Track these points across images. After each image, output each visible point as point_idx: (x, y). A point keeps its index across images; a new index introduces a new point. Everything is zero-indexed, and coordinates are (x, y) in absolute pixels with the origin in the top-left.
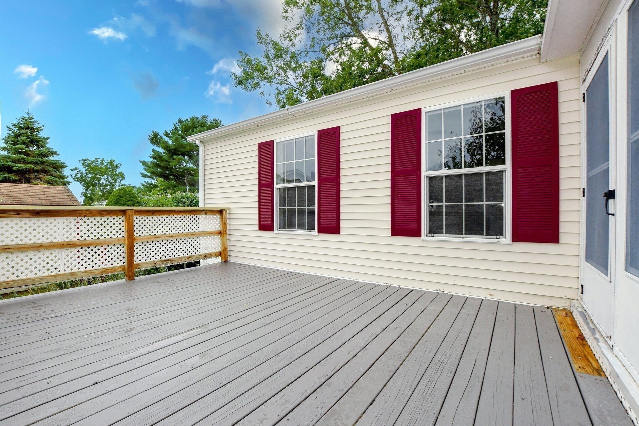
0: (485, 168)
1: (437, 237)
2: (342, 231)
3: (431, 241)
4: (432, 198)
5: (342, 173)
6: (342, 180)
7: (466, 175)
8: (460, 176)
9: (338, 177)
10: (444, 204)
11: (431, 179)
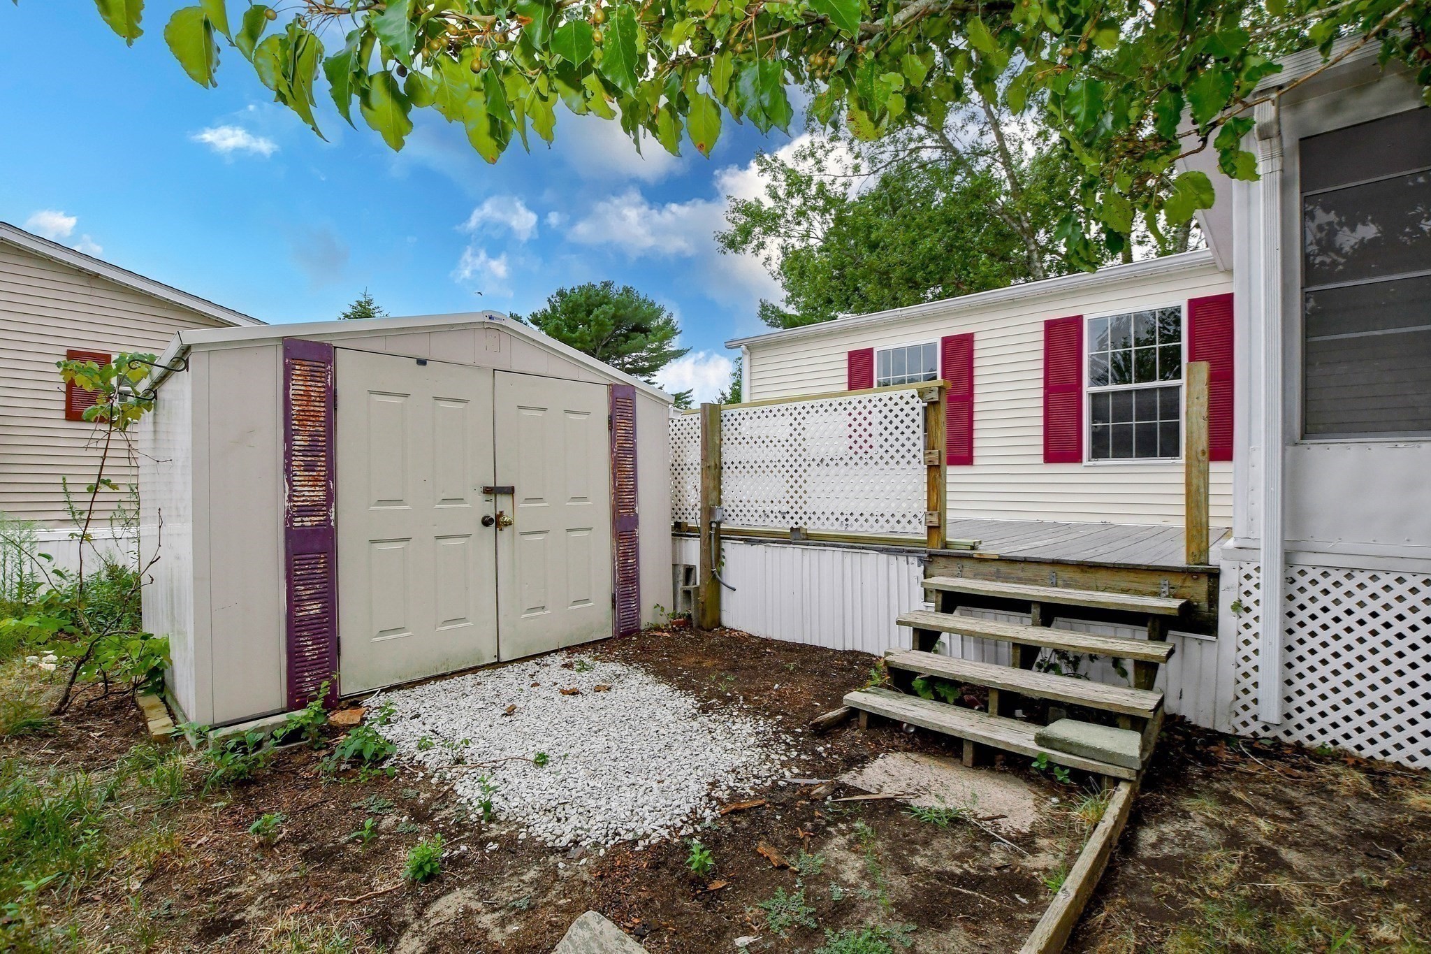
0: (1158, 383)
1: (1101, 462)
2: (976, 461)
3: (1095, 466)
4: (1096, 417)
5: (977, 390)
6: (977, 399)
7: (1137, 391)
8: (1130, 392)
9: (971, 394)
10: (1111, 424)
11: (1094, 396)
